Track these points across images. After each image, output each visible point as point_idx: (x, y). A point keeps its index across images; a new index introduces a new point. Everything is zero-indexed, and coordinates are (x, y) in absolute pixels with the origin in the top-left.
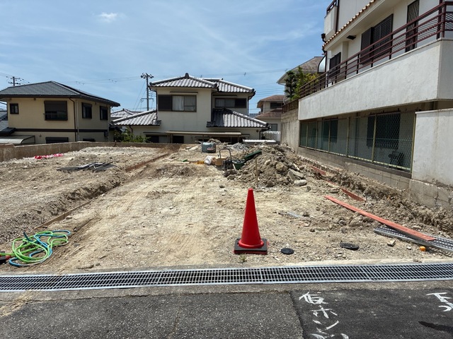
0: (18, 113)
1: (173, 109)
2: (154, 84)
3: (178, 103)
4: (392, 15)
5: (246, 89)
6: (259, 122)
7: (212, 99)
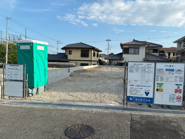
1: (129, 53)
3: (131, 51)
7: (146, 49)
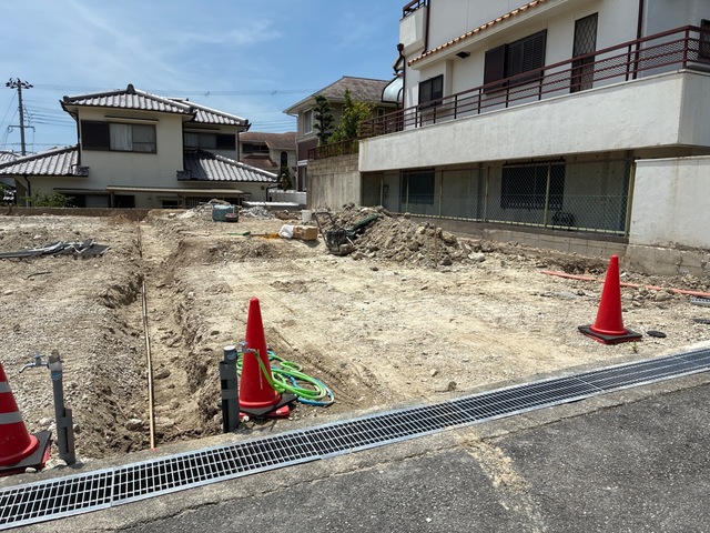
1: (112, 147)
2: (73, 99)
3: (120, 136)
4: (546, 31)
5: (235, 120)
6: (264, 174)
7: (184, 132)
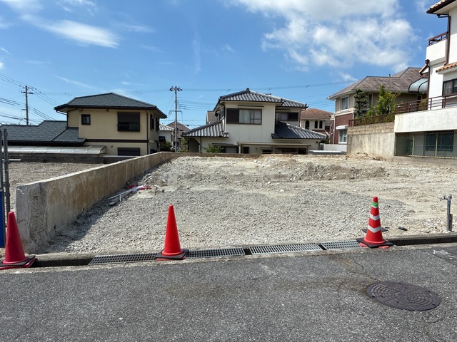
0: (90, 124)
1: (241, 121)
2: (224, 98)
3: (244, 116)
5: (299, 104)
6: (318, 135)
7: (276, 112)
